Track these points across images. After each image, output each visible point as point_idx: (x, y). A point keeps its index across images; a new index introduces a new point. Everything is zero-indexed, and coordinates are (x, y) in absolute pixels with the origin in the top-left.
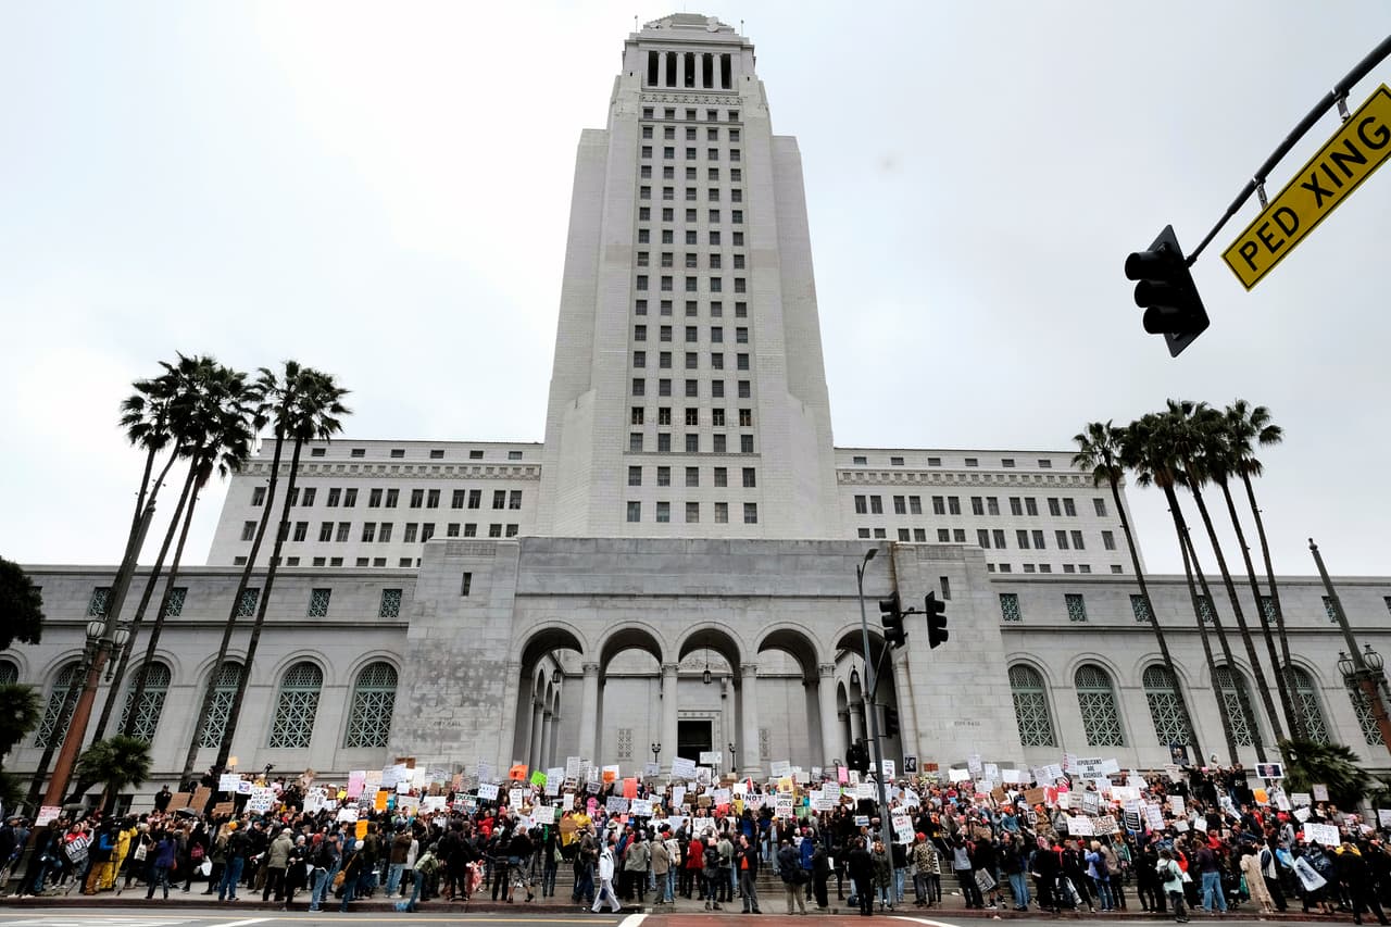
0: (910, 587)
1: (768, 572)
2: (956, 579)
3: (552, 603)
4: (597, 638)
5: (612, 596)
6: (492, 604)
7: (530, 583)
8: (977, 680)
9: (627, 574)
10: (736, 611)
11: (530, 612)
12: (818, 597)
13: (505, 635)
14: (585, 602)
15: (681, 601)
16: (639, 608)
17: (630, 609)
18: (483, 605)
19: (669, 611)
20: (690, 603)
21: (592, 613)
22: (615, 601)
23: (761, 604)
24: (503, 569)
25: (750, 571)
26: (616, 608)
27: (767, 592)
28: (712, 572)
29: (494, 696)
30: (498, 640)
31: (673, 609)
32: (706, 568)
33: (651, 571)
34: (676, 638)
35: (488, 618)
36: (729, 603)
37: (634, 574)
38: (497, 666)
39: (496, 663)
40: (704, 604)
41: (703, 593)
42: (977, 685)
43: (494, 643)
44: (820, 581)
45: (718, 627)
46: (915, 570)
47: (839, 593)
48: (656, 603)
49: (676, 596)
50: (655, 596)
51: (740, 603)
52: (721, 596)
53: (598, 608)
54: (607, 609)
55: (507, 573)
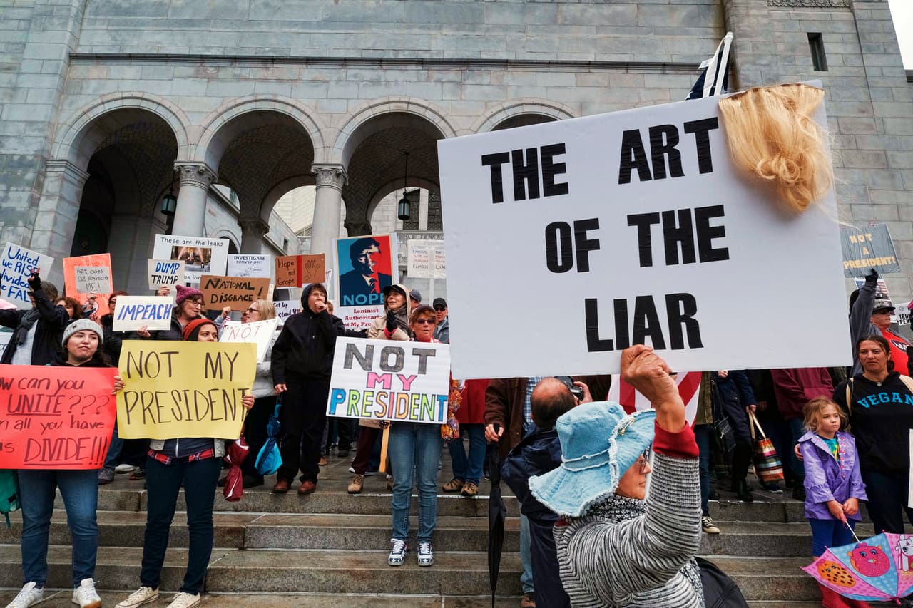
0: (755, 47)
1: (506, 28)
2: (837, 37)
3: (130, 71)
4: (204, 124)
5: (235, 60)
6: (25, 67)
7: (98, 39)
8: (873, 196)
9: (265, 28)
10: (447, 86)
11: (93, 84)
12: (589, 65)
13: (41, 114)
14: (188, 69)
15: (353, 70)
16: (280, 81)
17: (265, 80)
18: (9, 69)
19: (332, 83)
20: (367, 72)
21: (199, 87)
22: (237, 69)
23: (489, 77)
24: (50, 15)
25: (474, 25)
26: (239, 79)
27: (503, 56)
28: (409, 27)
29: (13, 209)
30: (30, 123)
31: (338, 81)
32: (400, 21)
33: (306, 24)
34: (340, 126)
35: (15, 88)
36: (436, 73)
37: (276, 30)
38: (23, 163)
39: (23, 157)
40: (393, 74)
41: (391, 55)
42: (873, 204)
43: (22, 126)
44: (594, 42)
45: (413, 109)
46: (765, 21)
47: (626, 59)
48: (309, 73)
49: (345, 62)
50: (309, 61)
51: (453, 74)
52: (421, 62)
53: (210, 78)
54: (223, 80)
55: (56, 21)
